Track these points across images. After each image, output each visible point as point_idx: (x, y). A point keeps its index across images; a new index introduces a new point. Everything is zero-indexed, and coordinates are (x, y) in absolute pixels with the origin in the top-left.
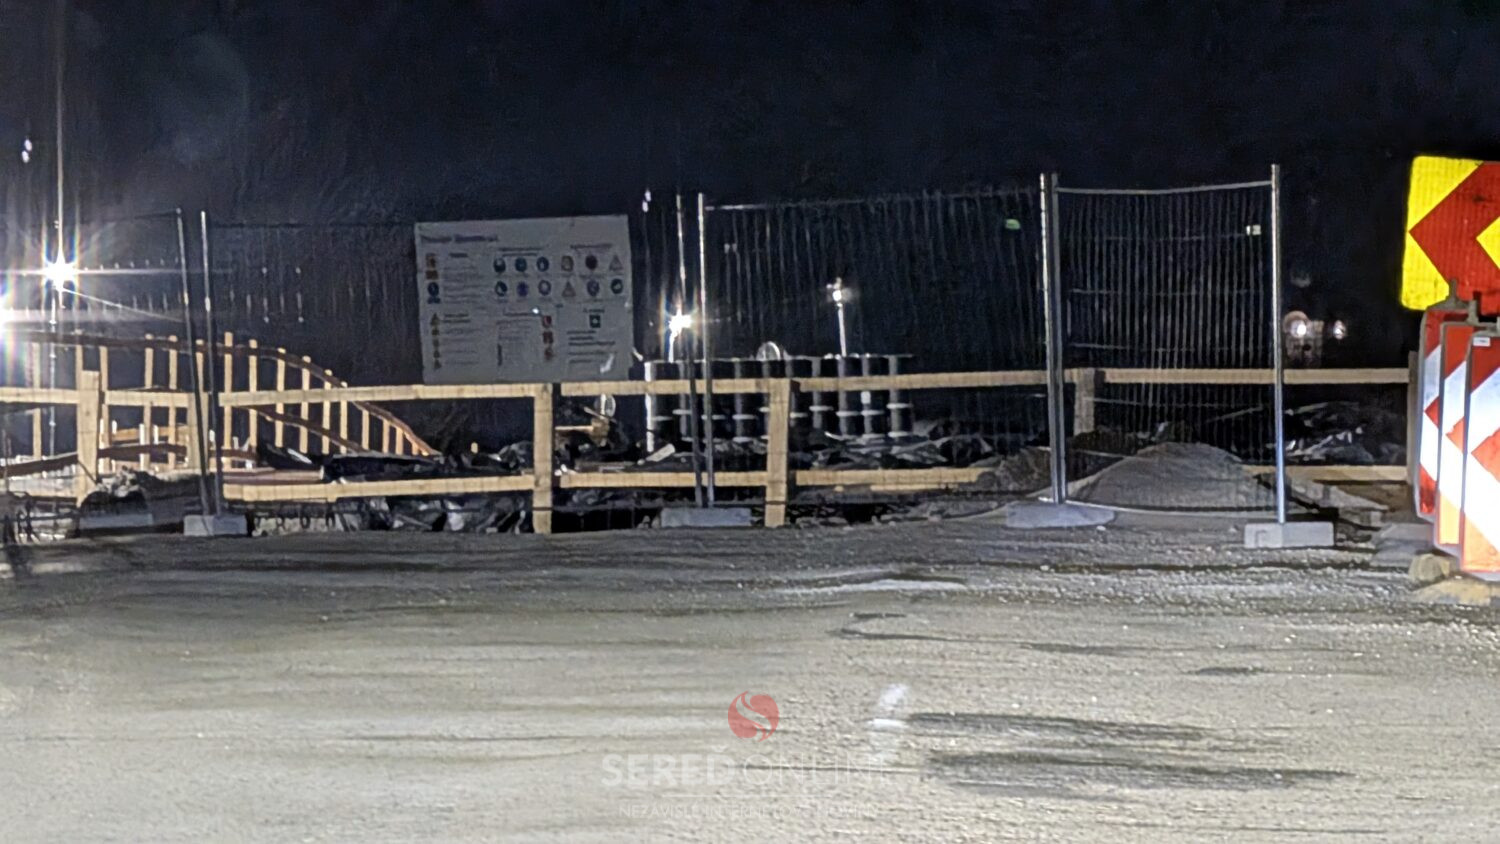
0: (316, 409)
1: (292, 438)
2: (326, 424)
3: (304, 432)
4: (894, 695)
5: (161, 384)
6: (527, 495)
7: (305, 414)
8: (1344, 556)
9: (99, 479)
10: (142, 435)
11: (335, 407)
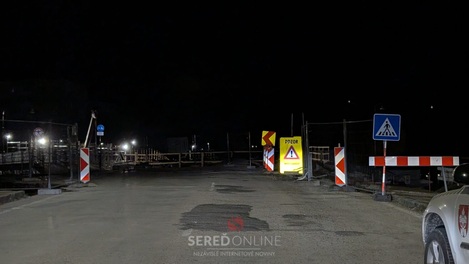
0: (158, 156)
1: (156, 158)
2: (159, 157)
3: (157, 158)
4: (213, 183)
5: (143, 153)
6: (178, 164)
7: (157, 156)
8: (256, 169)
9: (137, 163)
10: (141, 158)
11: (160, 155)
